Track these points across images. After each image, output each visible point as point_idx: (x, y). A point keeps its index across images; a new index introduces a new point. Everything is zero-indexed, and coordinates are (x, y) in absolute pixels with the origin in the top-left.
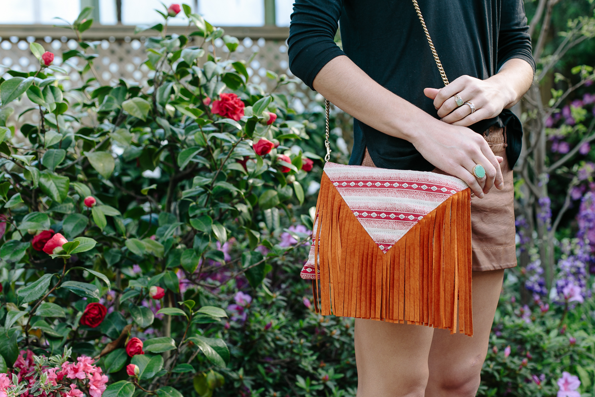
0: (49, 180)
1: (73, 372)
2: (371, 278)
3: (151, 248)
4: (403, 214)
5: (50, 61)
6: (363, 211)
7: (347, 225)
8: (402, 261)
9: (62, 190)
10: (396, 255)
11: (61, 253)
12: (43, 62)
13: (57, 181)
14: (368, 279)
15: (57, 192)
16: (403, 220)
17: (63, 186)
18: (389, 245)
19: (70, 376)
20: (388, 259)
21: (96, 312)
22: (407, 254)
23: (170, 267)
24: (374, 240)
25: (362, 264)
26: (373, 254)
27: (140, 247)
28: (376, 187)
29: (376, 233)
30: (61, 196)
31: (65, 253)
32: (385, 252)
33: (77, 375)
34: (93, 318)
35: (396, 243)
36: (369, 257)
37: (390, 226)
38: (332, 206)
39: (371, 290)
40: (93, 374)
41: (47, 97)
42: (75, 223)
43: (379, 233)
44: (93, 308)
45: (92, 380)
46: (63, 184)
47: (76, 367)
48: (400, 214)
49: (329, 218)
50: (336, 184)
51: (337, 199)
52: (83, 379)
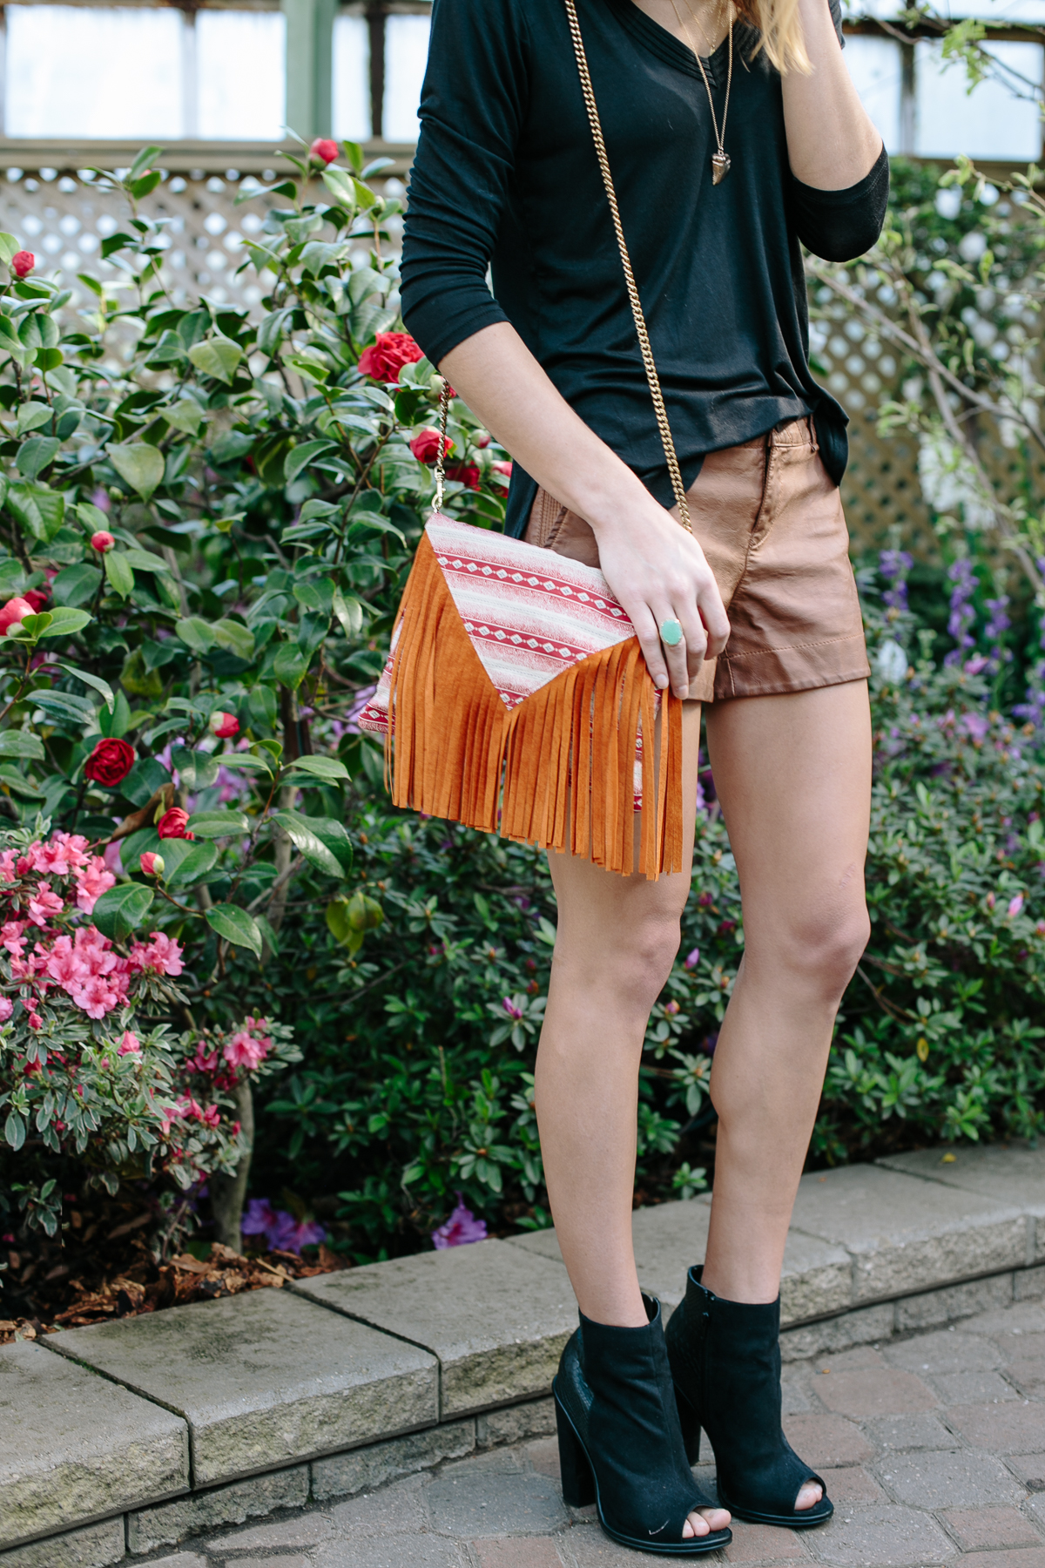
0: (26, 496)
1: (44, 860)
2: (481, 750)
3: (227, 638)
4: (552, 643)
5: (27, 269)
6: (482, 625)
7: (450, 646)
8: (537, 729)
9: (51, 516)
10: (528, 717)
11: (22, 634)
12: (14, 270)
13: (40, 499)
14: (476, 752)
15: (40, 520)
16: (551, 654)
17: (52, 508)
18: (518, 696)
19: (40, 866)
20: (511, 719)
21: (113, 756)
22: (549, 718)
23: (265, 678)
24: (494, 682)
25: (467, 723)
26: (487, 707)
27: (203, 634)
28: (513, 581)
29: (499, 670)
30: (47, 527)
31: (29, 636)
32: (509, 708)
33: (52, 867)
34: (107, 767)
35: (531, 694)
36: (481, 712)
37: (526, 661)
38: (429, 603)
39: (478, 774)
40: (84, 868)
41: (27, 337)
42: (77, 583)
43: (503, 671)
44: (108, 748)
45: (82, 879)
46: (52, 504)
47: (51, 852)
48: (547, 641)
49: (420, 625)
50: (443, 561)
51: (439, 591)
52: (64, 876)
